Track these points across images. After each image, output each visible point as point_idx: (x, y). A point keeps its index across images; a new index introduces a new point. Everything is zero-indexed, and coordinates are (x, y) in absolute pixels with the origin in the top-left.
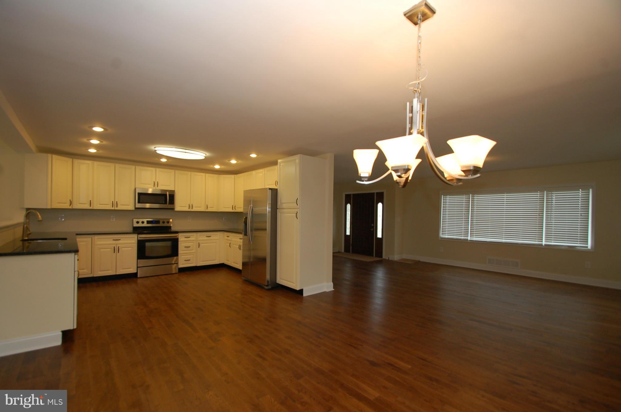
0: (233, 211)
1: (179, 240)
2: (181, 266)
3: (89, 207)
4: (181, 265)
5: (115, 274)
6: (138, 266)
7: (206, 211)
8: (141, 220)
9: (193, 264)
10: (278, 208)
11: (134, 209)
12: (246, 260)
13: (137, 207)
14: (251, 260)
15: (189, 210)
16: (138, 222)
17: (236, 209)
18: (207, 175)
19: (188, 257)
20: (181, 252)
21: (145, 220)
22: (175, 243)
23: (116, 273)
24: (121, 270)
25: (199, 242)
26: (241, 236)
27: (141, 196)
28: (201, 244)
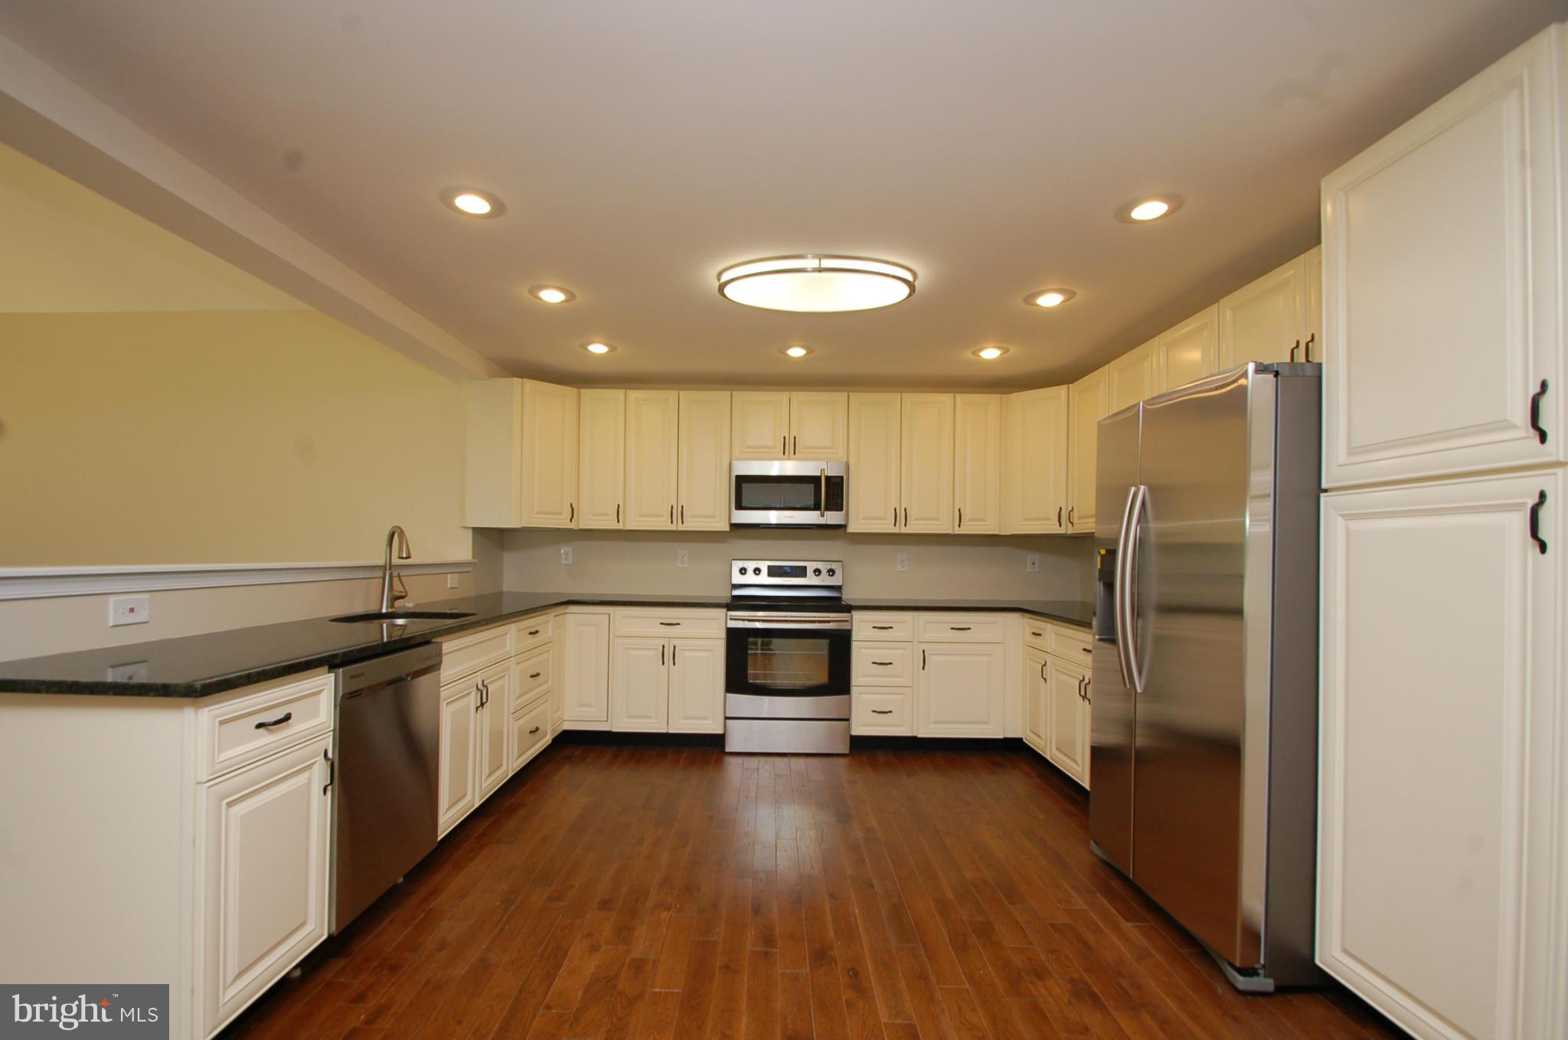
0: (1062, 531)
1: (854, 637)
2: (859, 729)
3: (614, 526)
4: (861, 728)
5: (665, 731)
6: (728, 715)
7: (958, 531)
8: (751, 566)
9: (903, 729)
10: (1324, 485)
11: (727, 529)
12: (1113, 738)
13: (734, 521)
14: (1140, 741)
15: (896, 530)
16: (743, 571)
17: (1076, 521)
18: (960, 397)
19: (882, 701)
20: (860, 679)
21: (764, 566)
22: (840, 645)
23: (668, 729)
24: (681, 722)
25: (924, 646)
26: (1087, 638)
27: (745, 486)
28: (931, 654)
